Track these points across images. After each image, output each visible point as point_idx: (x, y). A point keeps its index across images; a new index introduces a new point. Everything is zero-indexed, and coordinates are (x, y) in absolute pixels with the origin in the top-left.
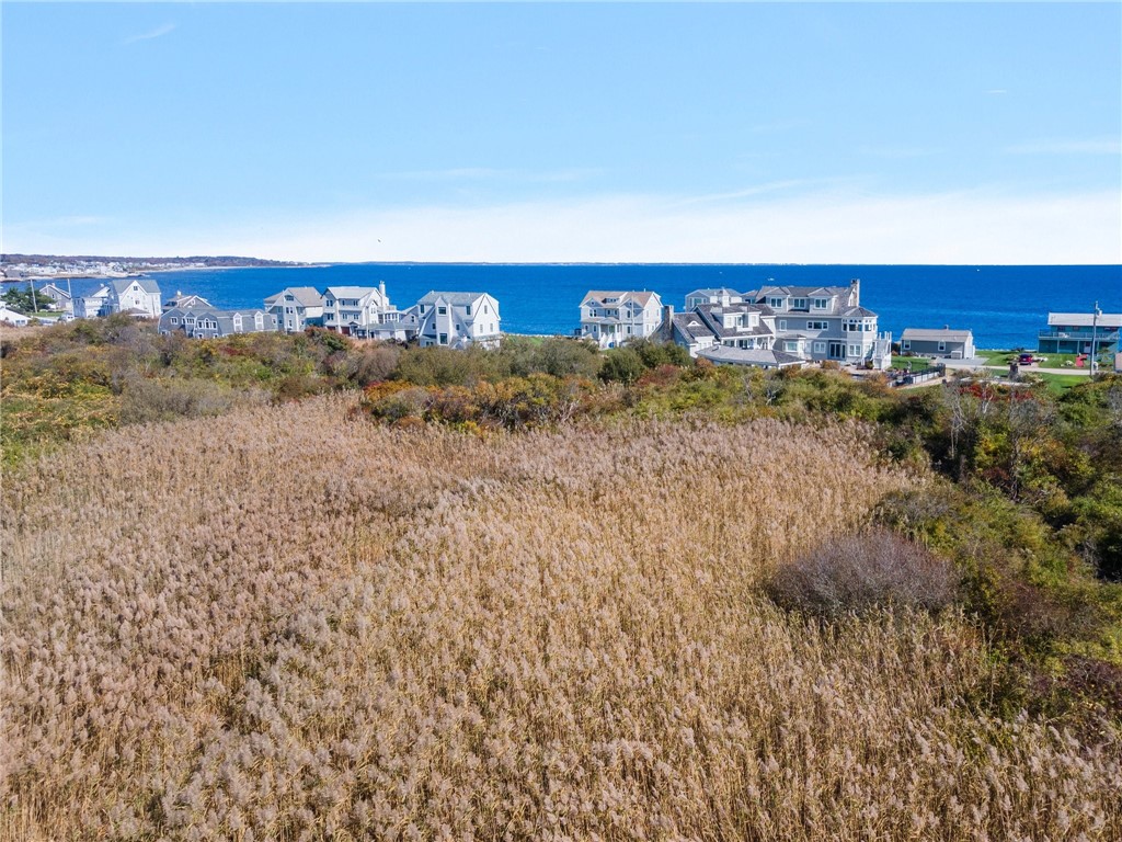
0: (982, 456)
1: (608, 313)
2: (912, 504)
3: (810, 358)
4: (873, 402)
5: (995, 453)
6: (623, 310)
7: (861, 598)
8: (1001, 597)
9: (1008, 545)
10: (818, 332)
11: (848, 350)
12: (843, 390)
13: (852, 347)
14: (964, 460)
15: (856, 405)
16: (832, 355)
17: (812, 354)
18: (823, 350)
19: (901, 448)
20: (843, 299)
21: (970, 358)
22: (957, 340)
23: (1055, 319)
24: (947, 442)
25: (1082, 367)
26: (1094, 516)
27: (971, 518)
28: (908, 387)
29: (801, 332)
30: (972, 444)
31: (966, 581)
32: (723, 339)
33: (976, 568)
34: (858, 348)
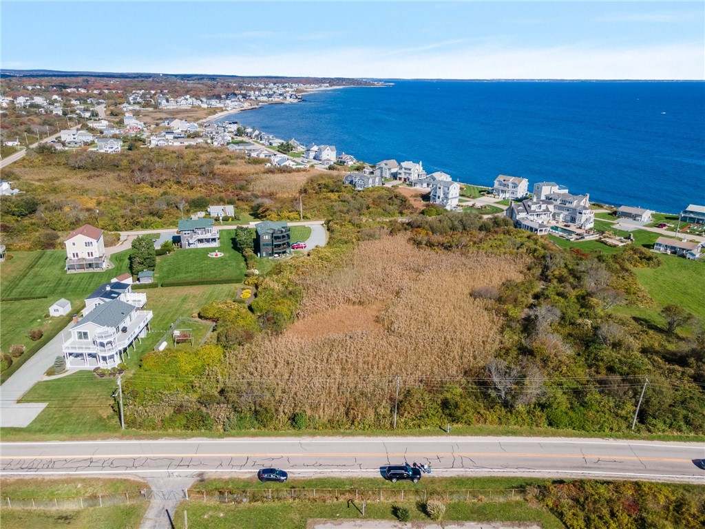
1: (505, 185)
6: (511, 185)
10: (568, 212)
11: (577, 220)
16: (572, 220)
17: (565, 219)
18: (569, 219)
20: (580, 201)
22: (640, 213)
23: (691, 208)
29: (562, 211)
32: (530, 214)
34: (580, 220)
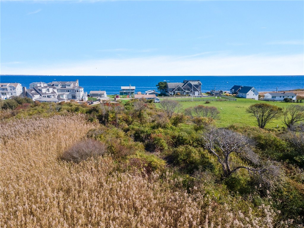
0: (110, 119)
1: (4, 89)
2: (95, 132)
3: (67, 99)
4: (84, 109)
5: (113, 118)
7: (85, 156)
8: (116, 149)
9: (117, 138)
10: (69, 93)
11: (77, 96)
12: (76, 107)
13: (78, 96)
14: (106, 120)
15: (80, 110)
16: (73, 98)
17: (68, 98)
18: (70, 97)
19: (92, 119)
20: (74, 84)
21: (106, 97)
22: (102, 93)
23: (123, 88)
24: (102, 116)
25: (128, 98)
26: (133, 129)
27: (109, 133)
28: (92, 105)
29: (64, 93)
30: (108, 116)
31: (109, 147)
32: (43, 95)
33: (110, 144)
34: (79, 96)
